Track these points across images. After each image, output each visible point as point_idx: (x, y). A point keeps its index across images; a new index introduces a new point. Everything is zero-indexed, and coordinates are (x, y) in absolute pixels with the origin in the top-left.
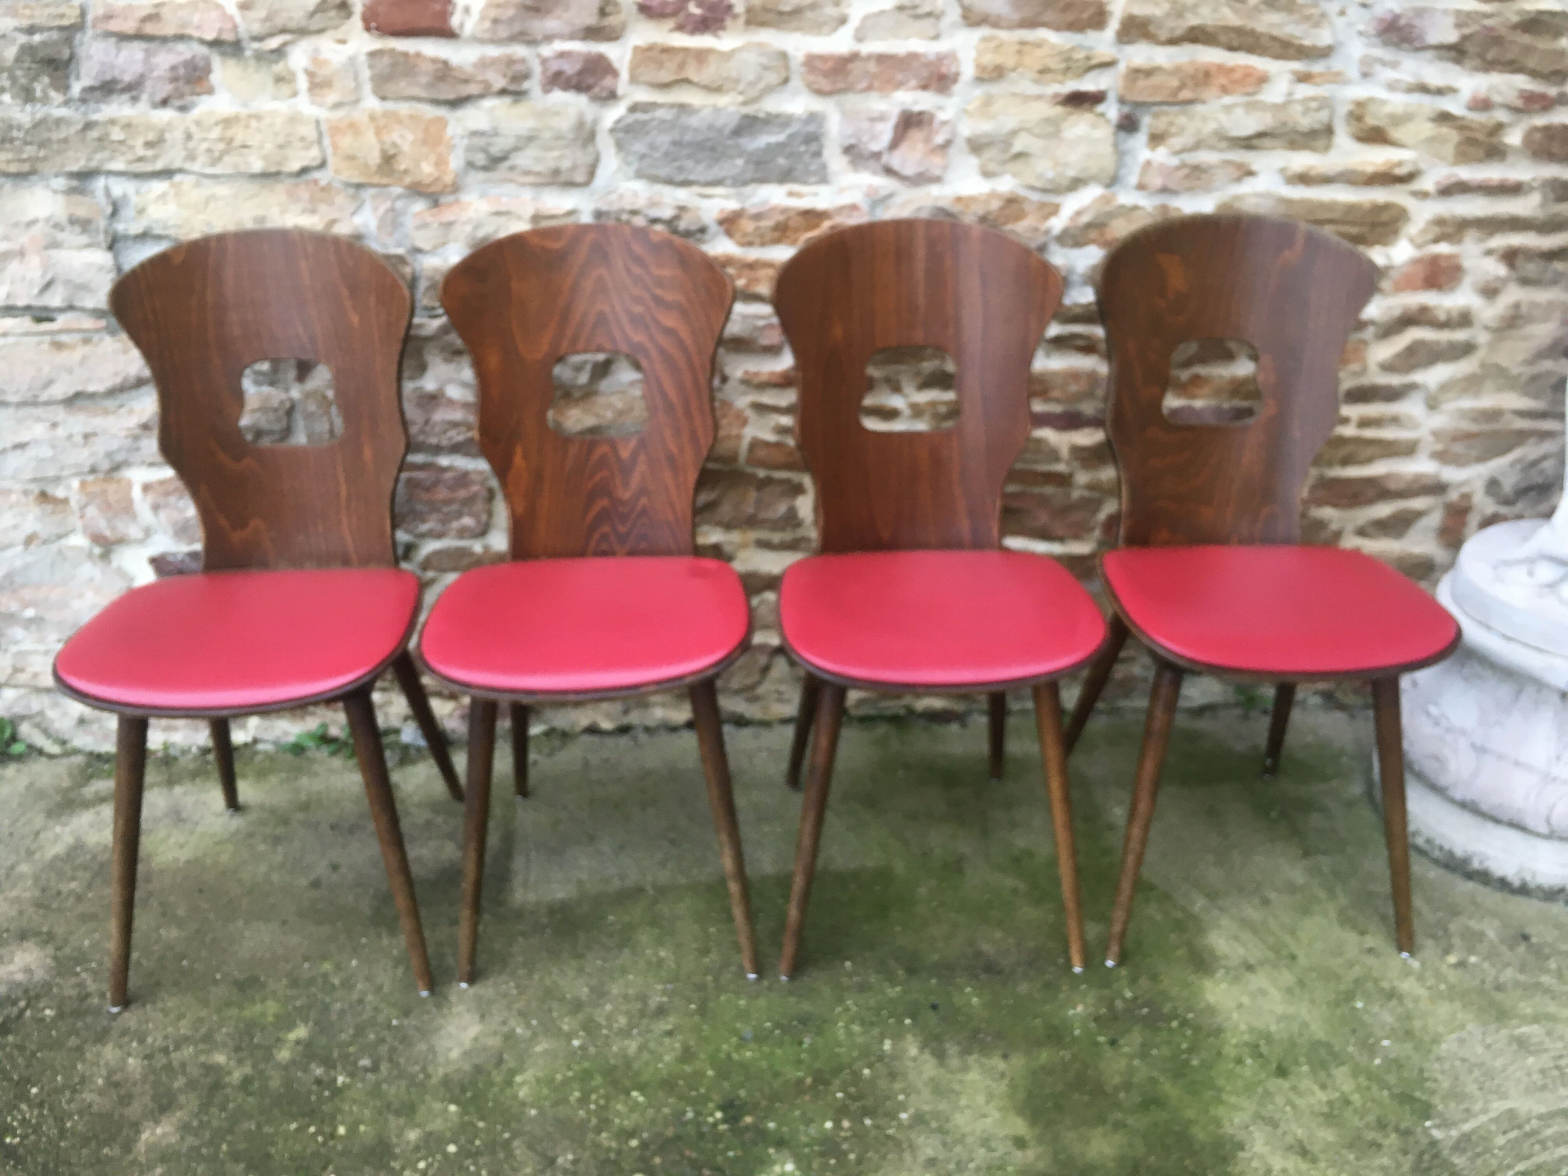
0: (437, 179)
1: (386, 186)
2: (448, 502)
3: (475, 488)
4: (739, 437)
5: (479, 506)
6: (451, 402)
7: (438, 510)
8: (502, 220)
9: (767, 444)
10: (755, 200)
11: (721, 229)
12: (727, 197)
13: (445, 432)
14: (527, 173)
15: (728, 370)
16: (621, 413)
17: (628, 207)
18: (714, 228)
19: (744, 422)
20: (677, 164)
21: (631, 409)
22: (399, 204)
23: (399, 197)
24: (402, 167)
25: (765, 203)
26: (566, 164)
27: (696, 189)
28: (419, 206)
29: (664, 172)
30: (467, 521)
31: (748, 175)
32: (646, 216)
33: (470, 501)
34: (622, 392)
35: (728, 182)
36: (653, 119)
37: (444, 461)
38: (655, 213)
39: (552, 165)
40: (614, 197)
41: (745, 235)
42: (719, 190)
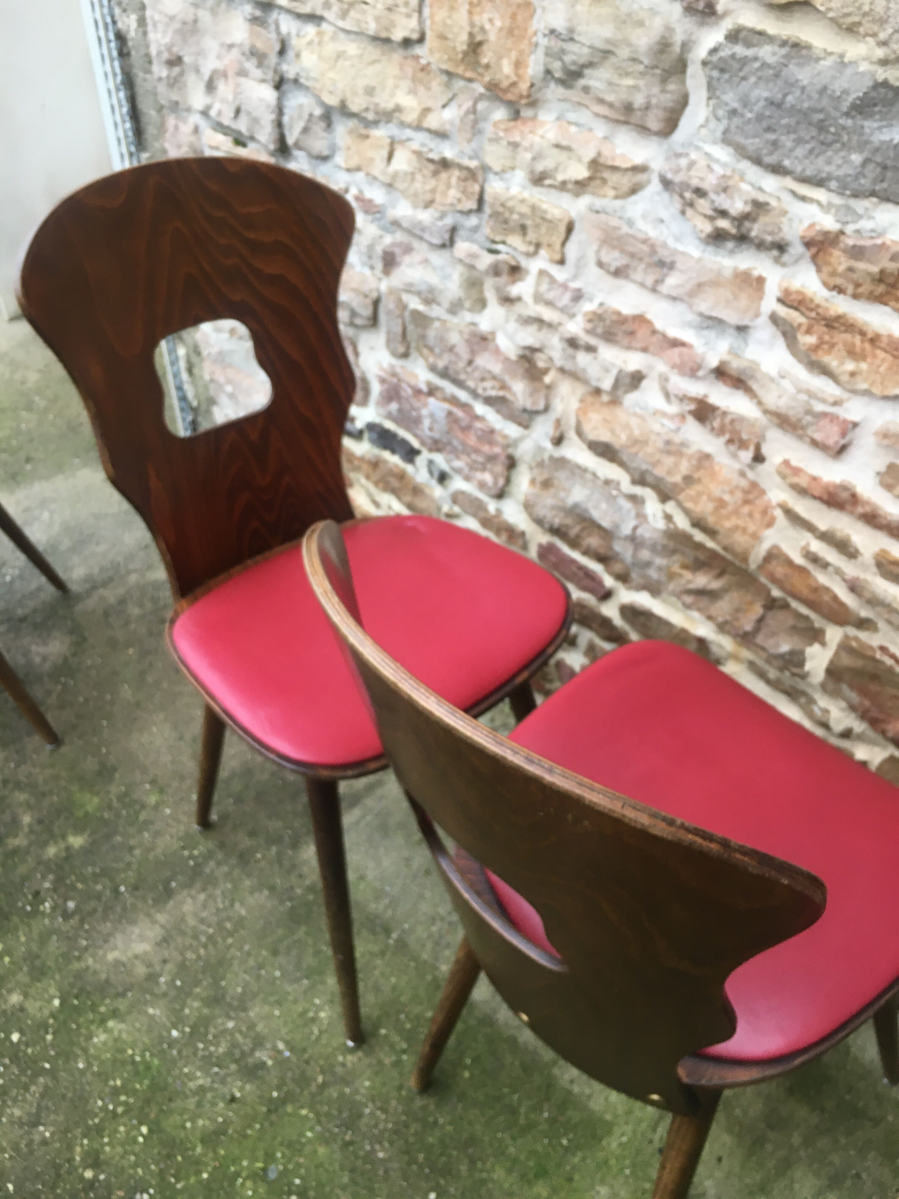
0: (514, 84)
1: (470, 80)
2: (477, 451)
3: (497, 450)
4: (756, 537)
5: (499, 468)
6: (497, 351)
7: (468, 455)
8: (563, 156)
9: (789, 563)
10: (865, 225)
11: (808, 254)
12: (826, 208)
13: (483, 379)
14: (601, 101)
15: (765, 450)
16: (636, 442)
17: (695, 182)
18: (797, 249)
19: (770, 523)
20: (771, 136)
21: (646, 442)
22: (481, 106)
23: (481, 97)
24: (484, 61)
25: (876, 233)
26: (639, 100)
27: (789, 182)
28: (500, 114)
29: (752, 144)
30: (487, 477)
31: (865, 183)
32: (713, 202)
33: (492, 458)
34: (642, 418)
35: (833, 185)
36: (756, 59)
37: (480, 409)
38: (723, 202)
39: (624, 96)
40: (683, 162)
41: (833, 274)
42: (820, 194)
